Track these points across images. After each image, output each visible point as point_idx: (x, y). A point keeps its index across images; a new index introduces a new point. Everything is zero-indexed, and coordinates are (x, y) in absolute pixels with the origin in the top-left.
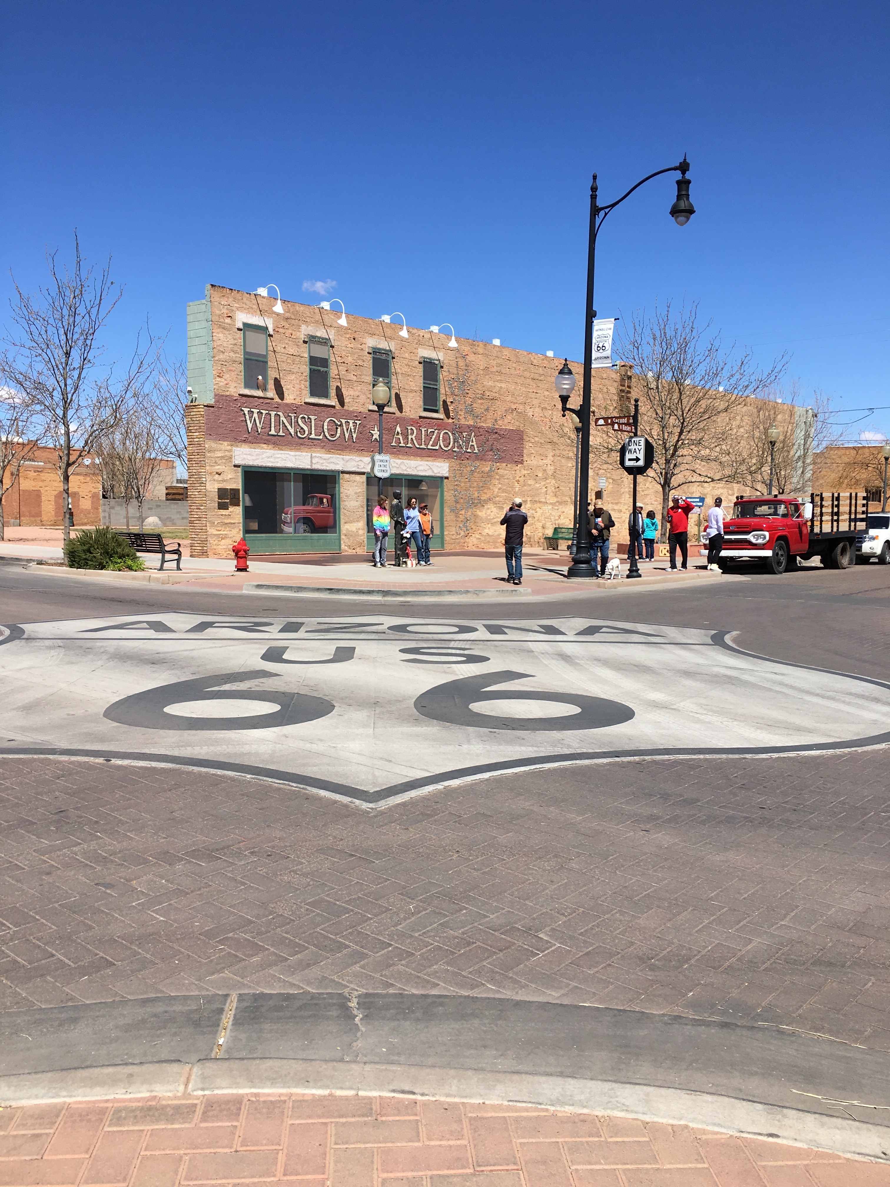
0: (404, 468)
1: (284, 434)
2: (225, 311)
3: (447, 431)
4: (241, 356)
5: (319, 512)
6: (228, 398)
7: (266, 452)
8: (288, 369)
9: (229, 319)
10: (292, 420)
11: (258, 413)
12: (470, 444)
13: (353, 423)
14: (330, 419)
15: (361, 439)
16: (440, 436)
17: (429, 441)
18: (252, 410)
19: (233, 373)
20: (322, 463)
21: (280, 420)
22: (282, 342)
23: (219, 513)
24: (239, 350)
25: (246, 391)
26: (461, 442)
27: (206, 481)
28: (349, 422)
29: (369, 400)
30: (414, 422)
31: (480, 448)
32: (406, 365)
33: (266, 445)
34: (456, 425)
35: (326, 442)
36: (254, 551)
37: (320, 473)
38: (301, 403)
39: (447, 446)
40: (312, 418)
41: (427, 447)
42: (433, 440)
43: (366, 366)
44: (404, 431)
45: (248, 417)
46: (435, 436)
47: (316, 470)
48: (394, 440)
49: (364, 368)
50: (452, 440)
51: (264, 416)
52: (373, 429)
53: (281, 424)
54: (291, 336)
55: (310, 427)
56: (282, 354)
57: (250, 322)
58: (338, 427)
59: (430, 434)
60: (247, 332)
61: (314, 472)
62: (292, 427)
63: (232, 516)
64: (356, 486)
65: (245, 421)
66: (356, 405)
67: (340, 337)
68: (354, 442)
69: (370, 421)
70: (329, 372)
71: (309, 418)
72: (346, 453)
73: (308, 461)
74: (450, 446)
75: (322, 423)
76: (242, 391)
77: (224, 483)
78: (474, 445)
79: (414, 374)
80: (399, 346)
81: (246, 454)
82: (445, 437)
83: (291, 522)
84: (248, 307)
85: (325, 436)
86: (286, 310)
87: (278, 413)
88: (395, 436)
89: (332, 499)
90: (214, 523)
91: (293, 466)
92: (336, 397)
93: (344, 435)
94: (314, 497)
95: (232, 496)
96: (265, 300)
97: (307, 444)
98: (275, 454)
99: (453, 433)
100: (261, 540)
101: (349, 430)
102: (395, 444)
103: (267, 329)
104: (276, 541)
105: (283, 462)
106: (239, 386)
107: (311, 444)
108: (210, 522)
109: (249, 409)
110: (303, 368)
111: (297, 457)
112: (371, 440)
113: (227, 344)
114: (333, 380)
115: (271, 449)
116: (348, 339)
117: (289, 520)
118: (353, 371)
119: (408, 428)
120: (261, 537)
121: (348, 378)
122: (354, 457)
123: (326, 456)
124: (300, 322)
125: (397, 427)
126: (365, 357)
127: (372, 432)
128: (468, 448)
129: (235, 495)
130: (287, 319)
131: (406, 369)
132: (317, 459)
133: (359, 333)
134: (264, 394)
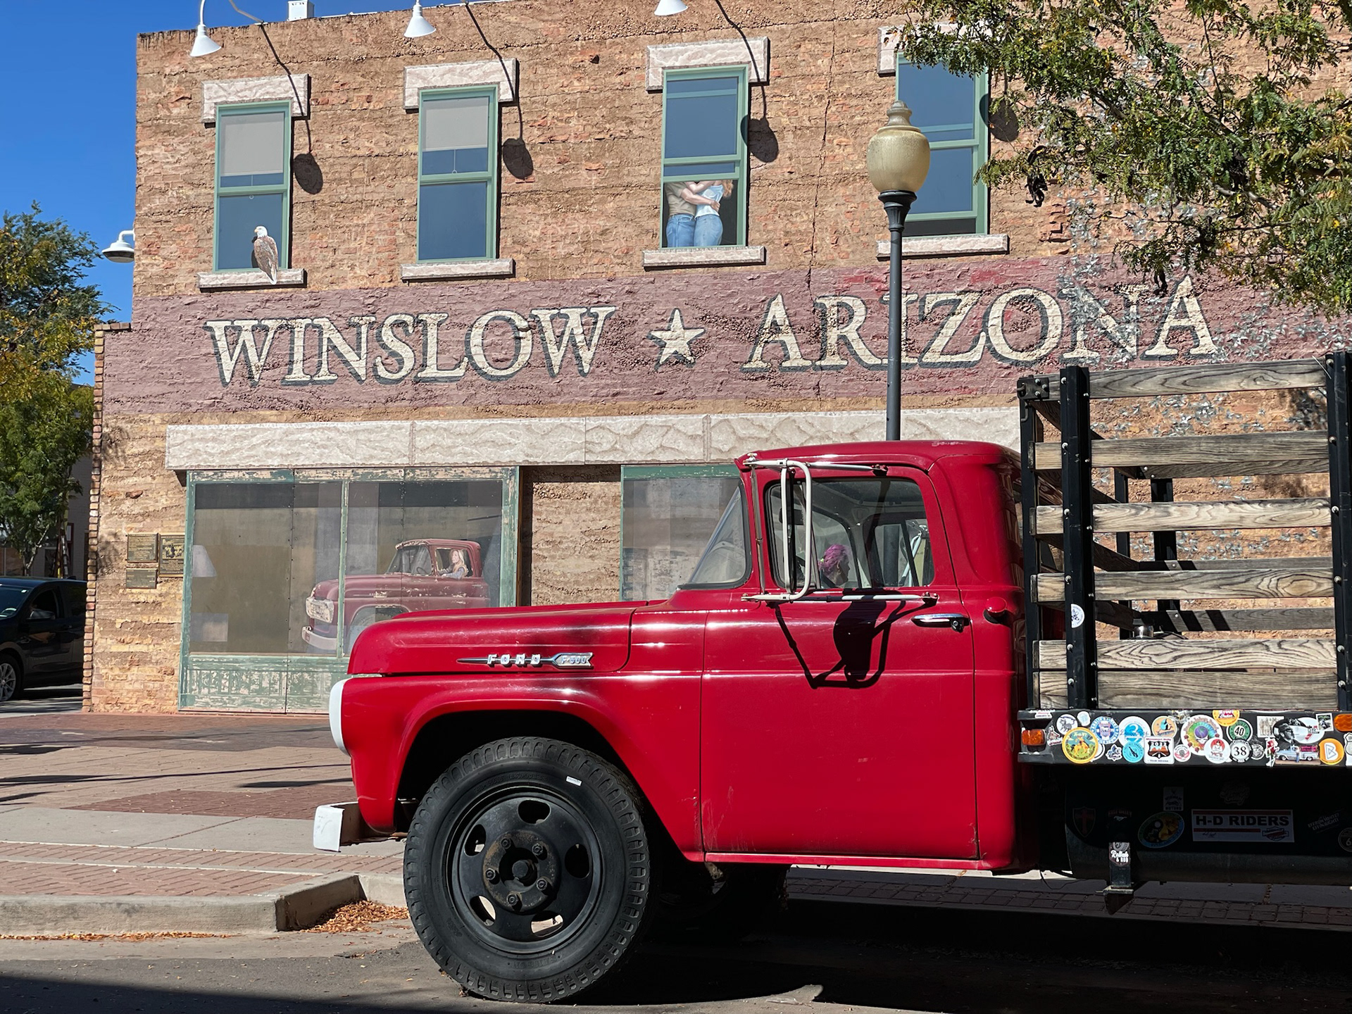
0: (796, 440)
1: (333, 377)
2: (172, 90)
3: (1029, 292)
4: (212, 192)
5: (434, 591)
6: (169, 304)
7: (265, 430)
8: (355, 198)
9: (184, 104)
10: (359, 334)
11: (254, 329)
12: (1166, 327)
13: (582, 315)
14: (493, 314)
15: (615, 363)
16: (987, 314)
17: (927, 336)
18: (236, 323)
19: (188, 238)
20: (449, 447)
21: (321, 340)
22: (336, 128)
23: (131, 598)
24: (207, 177)
25: (219, 276)
26: (1110, 323)
27: (99, 517)
28: (567, 316)
29: (647, 239)
30: (855, 279)
31: (1233, 335)
32: (821, 98)
33: (274, 412)
34: (1077, 265)
35: (478, 383)
36: (215, 701)
37: (441, 476)
38: (392, 284)
39: (1030, 347)
40: (429, 321)
41: (920, 359)
42: (951, 332)
43: (642, 133)
44: (804, 317)
45: (222, 344)
46: (960, 317)
47: (428, 468)
48: (759, 350)
49: (631, 142)
50: (1059, 321)
51: (271, 335)
52: (665, 325)
53: (325, 349)
54: (366, 105)
55: (420, 348)
56: (337, 161)
57: (237, 99)
58: (521, 334)
59: (938, 310)
60: (228, 127)
61: (421, 476)
62: (359, 355)
63: (163, 606)
64: (589, 510)
65: (216, 354)
66: (595, 261)
67: (540, 70)
68: (585, 375)
69: (651, 304)
70: (490, 179)
71: (418, 322)
72: (554, 411)
73: (400, 446)
74: (1049, 343)
75: (465, 330)
76: (209, 280)
77: (148, 520)
78: (1192, 329)
79: (858, 118)
80: (787, 42)
81: (201, 440)
82: (1017, 315)
83: (335, 622)
84: (237, 62)
85: (476, 368)
86: (355, 40)
87: (316, 321)
88: (764, 338)
89: (483, 554)
90: (114, 623)
91: (349, 461)
92: (518, 247)
93: (548, 357)
94: (417, 548)
95: (167, 552)
96: (290, 31)
97: (407, 396)
98: (292, 433)
99: (1062, 296)
100: (237, 670)
101: (566, 338)
102: (761, 364)
103: (286, 105)
104: (280, 676)
105: (318, 451)
106: (204, 266)
107: (423, 395)
108: (104, 622)
109: (228, 323)
110: (401, 187)
111: (362, 437)
112: (658, 361)
113: (173, 169)
114: (511, 200)
115: (286, 421)
116: (569, 70)
117: (327, 616)
118: (588, 159)
119: (827, 303)
120: (236, 661)
121: (568, 185)
122: (574, 420)
123: (468, 424)
124: (400, 60)
125: (772, 308)
126: (636, 109)
127: (657, 334)
128: (1154, 343)
129: (173, 550)
130: (356, 63)
131: (818, 111)
132: (431, 437)
133: (618, 40)
134: (274, 276)
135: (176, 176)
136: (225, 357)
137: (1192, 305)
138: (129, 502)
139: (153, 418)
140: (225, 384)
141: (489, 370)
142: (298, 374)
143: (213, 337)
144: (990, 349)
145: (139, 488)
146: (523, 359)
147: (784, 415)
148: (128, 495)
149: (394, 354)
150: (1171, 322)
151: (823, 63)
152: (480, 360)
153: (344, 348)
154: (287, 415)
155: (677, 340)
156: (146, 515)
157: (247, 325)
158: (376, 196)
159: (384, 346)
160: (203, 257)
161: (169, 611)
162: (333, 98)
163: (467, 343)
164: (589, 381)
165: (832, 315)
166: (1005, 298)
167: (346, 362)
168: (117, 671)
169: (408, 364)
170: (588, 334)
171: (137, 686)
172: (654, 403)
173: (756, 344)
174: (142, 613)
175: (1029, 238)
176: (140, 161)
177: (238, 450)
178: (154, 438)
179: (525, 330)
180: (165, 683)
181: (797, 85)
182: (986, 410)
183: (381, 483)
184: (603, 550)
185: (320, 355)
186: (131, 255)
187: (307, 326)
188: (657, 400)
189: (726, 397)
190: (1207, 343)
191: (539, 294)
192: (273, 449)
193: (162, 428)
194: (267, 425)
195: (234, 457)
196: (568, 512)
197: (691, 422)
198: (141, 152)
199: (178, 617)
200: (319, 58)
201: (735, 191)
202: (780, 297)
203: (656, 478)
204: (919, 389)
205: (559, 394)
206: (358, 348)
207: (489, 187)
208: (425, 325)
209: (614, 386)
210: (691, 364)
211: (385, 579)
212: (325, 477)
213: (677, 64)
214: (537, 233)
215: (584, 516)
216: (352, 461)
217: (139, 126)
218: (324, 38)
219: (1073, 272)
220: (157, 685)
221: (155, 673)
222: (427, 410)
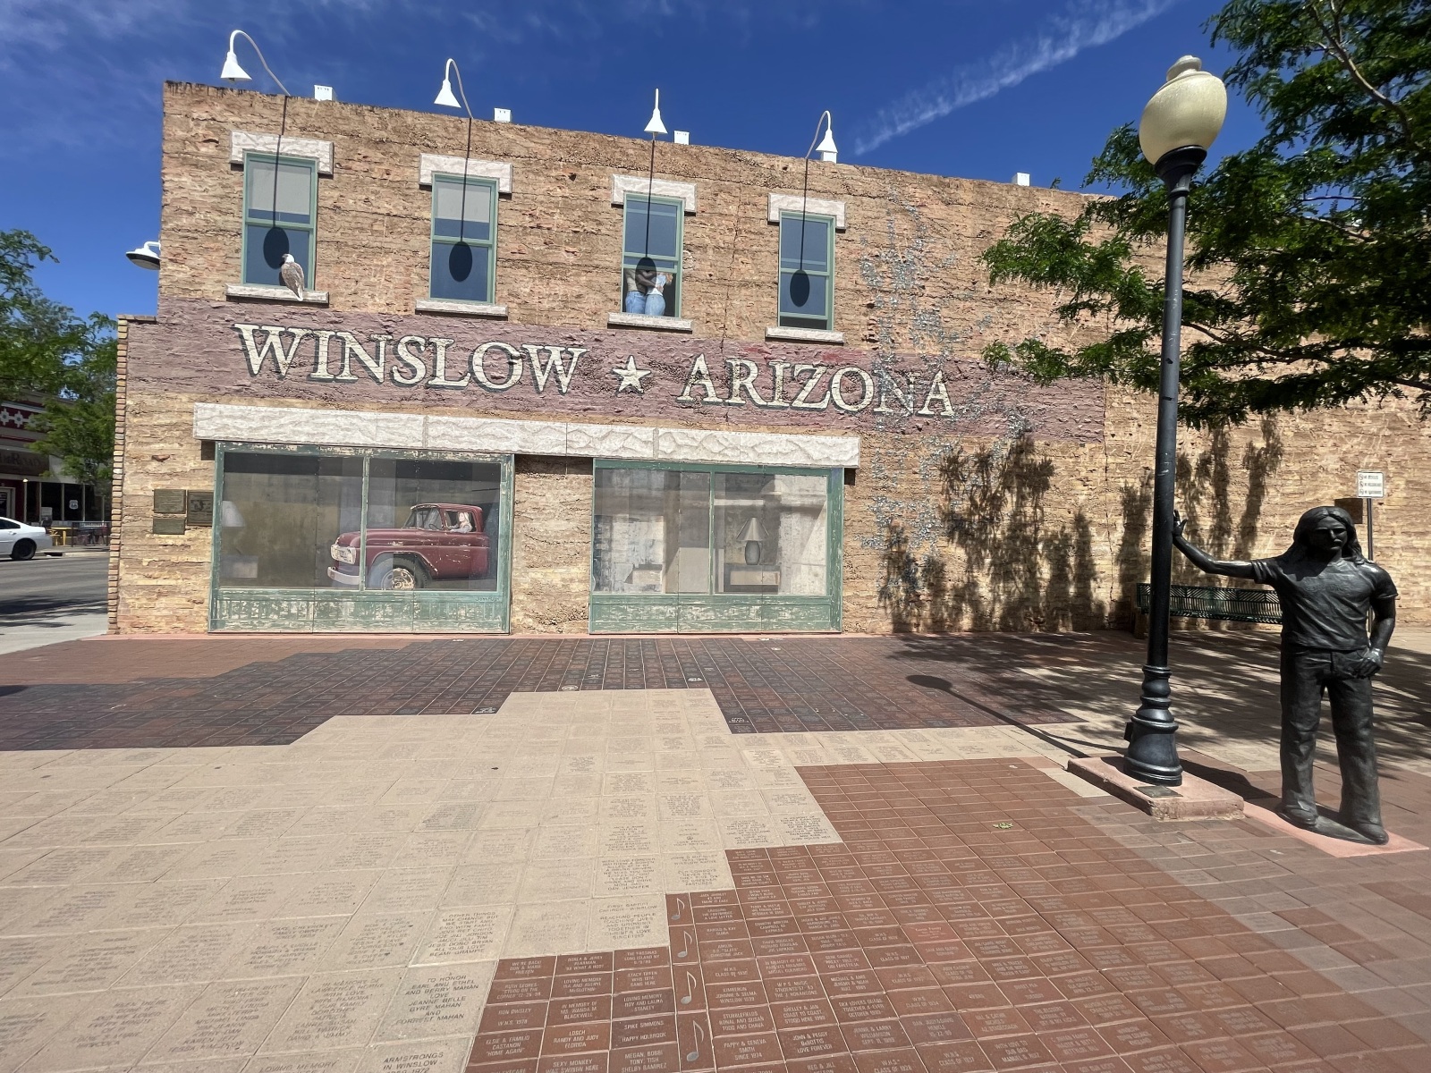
0: (717, 449)
1: (354, 378)
2: (201, 132)
3: (855, 369)
4: (240, 220)
5: (444, 542)
6: (195, 305)
7: (292, 413)
8: (375, 244)
9: (212, 145)
10: (378, 347)
11: (281, 334)
12: (929, 398)
13: (561, 352)
14: (492, 344)
15: (586, 388)
16: (831, 380)
17: (796, 390)
18: (264, 328)
19: (215, 254)
20: (457, 437)
21: (344, 349)
22: (359, 189)
23: (158, 542)
24: (235, 208)
25: (247, 288)
26: (900, 393)
27: (123, 474)
28: (549, 351)
29: (611, 305)
30: (751, 350)
31: (961, 407)
32: (729, 230)
33: (301, 400)
34: (883, 357)
35: (478, 393)
36: (245, 624)
37: (450, 457)
38: (407, 313)
39: (856, 403)
40: (438, 343)
41: (791, 404)
42: (810, 389)
43: (608, 232)
44: (718, 370)
45: (250, 343)
46: (816, 381)
47: (440, 451)
48: (688, 389)
49: (600, 237)
50: (871, 389)
51: (297, 341)
52: (623, 366)
53: (347, 356)
54: (385, 176)
55: (431, 363)
56: (359, 214)
57: (265, 150)
58: (514, 361)
59: (802, 375)
60: (256, 171)
61: (434, 457)
62: (378, 363)
63: (192, 548)
64: (566, 488)
65: (243, 350)
66: (572, 315)
67: (531, 176)
68: (563, 394)
69: (613, 350)
70: (491, 246)
71: (428, 343)
72: (540, 417)
73: (414, 433)
74: (866, 402)
75: (469, 353)
76: (237, 290)
77: (176, 479)
78: (941, 401)
79: (755, 248)
80: (709, 190)
81: (230, 417)
82: (849, 382)
83: (357, 563)
84: (265, 121)
85: (478, 382)
86: (376, 125)
87: (339, 334)
88: (691, 381)
89: (484, 515)
90: (141, 562)
91: (370, 442)
92: (512, 299)
93: (535, 378)
94: (429, 510)
95: (196, 506)
96: (317, 106)
97: (420, 397)
98: (318, 417)
99: (874, 374)
100: (267, 600)
101: (549, 367)
102: (689, 398)
103: (313, 163)
104: (308, 605)
105: (342, 433)
106: (232, 279)
107: (433, 397)
108: (129, 560)
109: (257, 327)
110: (416, 242)
111: (381, 424)
112: (617, 389)
113: (201, 196)
114: (506, 264)
115: (312, 408)
116: (554, 180)
117: (350, 559)
118: (567, 244)
119: (733, 363)
120: (267, 593)
121: (551, 260)
122: (558, 424)
123: (473, 421)
124: (415, 149)
125: (698, 362)
126: (603, 215)
127: (618, 371)
128: (922, 407)
129: (202, 504)
130: (377, 143)
131: (729, 238)
132: (441, 429)
133: (590, 166)
134: (301, 294)
135: (203, 202)
136: (253, 354)
137: (942, 388)
138: (155, 464)
139: (180, 396)
140: (253, 375)
141: (489, 384)
142: (322, 372)
143: (241, 337)
144: (832, 401)
145: (166, 453)
146: (515, 378)
147: (708, 432)
148: (154, 458)
149: (408, 365)
150: (931, 396)
151: (733, 209)
152: (480, 376)
153: (364, 356)
154: (312, 403)
155: (632, 376)
156: (172, 474)
157: (275, 330)
158: (393, 246)
159: (400, 359)
160: (232, 271)
161: (198, 552)
162: (356, 166)
163: (470, 363)
164: (566, 398)
165: (737, 370)
166: (842, 372)
167: (366, 368)
168: (144, 601)
169: (421, 373)
170: (566, 365)
171: (165, 612)
172: (614, 418)
173: (686, 385)
174: (169, 554)
175: (856, 337)
176: (166, 184)
177: (266, 427)
178: (181, 412)
179: (517, 358)
180: (195, 609)
181: (716, 220)
182: (834, 438)
183: (398, 461)
184: (577, 514)
185: (343, 359)
186: (156, 262)
187: (331, 337)
188: (617, 416)
189: (666, 418)
190: (949, 410)
191: (529, 334)
192: (300, 429)
193: (190, 406)
194: (293, 410)
195: (262, 432)
196: (550, 489)
197: (645, 432)
198: (167, 178)
199: (207, 556)
200: (344, 133)
201: (674, 280)
202: (702, 356)
203: (618, 469)
204: (790, 423)
205: (543, 405)
206: (377, 358)
207: (490, 252)
208: (435, 345)
209: (586, 403)
210: (639, 393)
211: (402, 532)
212: (347, 453)
213: (635, 190)
214: (528, 290)
215: (562, 492)
216: (372, 442)
217: (165, 157)
218: (348, 119)
219: (879, 360)
220: (187, 611)
221: (184, 602)
222: (435, 408)
